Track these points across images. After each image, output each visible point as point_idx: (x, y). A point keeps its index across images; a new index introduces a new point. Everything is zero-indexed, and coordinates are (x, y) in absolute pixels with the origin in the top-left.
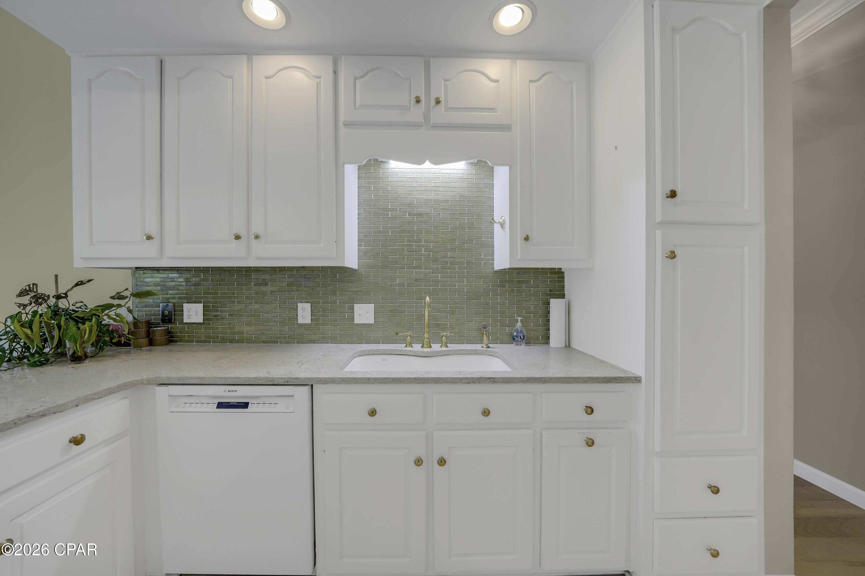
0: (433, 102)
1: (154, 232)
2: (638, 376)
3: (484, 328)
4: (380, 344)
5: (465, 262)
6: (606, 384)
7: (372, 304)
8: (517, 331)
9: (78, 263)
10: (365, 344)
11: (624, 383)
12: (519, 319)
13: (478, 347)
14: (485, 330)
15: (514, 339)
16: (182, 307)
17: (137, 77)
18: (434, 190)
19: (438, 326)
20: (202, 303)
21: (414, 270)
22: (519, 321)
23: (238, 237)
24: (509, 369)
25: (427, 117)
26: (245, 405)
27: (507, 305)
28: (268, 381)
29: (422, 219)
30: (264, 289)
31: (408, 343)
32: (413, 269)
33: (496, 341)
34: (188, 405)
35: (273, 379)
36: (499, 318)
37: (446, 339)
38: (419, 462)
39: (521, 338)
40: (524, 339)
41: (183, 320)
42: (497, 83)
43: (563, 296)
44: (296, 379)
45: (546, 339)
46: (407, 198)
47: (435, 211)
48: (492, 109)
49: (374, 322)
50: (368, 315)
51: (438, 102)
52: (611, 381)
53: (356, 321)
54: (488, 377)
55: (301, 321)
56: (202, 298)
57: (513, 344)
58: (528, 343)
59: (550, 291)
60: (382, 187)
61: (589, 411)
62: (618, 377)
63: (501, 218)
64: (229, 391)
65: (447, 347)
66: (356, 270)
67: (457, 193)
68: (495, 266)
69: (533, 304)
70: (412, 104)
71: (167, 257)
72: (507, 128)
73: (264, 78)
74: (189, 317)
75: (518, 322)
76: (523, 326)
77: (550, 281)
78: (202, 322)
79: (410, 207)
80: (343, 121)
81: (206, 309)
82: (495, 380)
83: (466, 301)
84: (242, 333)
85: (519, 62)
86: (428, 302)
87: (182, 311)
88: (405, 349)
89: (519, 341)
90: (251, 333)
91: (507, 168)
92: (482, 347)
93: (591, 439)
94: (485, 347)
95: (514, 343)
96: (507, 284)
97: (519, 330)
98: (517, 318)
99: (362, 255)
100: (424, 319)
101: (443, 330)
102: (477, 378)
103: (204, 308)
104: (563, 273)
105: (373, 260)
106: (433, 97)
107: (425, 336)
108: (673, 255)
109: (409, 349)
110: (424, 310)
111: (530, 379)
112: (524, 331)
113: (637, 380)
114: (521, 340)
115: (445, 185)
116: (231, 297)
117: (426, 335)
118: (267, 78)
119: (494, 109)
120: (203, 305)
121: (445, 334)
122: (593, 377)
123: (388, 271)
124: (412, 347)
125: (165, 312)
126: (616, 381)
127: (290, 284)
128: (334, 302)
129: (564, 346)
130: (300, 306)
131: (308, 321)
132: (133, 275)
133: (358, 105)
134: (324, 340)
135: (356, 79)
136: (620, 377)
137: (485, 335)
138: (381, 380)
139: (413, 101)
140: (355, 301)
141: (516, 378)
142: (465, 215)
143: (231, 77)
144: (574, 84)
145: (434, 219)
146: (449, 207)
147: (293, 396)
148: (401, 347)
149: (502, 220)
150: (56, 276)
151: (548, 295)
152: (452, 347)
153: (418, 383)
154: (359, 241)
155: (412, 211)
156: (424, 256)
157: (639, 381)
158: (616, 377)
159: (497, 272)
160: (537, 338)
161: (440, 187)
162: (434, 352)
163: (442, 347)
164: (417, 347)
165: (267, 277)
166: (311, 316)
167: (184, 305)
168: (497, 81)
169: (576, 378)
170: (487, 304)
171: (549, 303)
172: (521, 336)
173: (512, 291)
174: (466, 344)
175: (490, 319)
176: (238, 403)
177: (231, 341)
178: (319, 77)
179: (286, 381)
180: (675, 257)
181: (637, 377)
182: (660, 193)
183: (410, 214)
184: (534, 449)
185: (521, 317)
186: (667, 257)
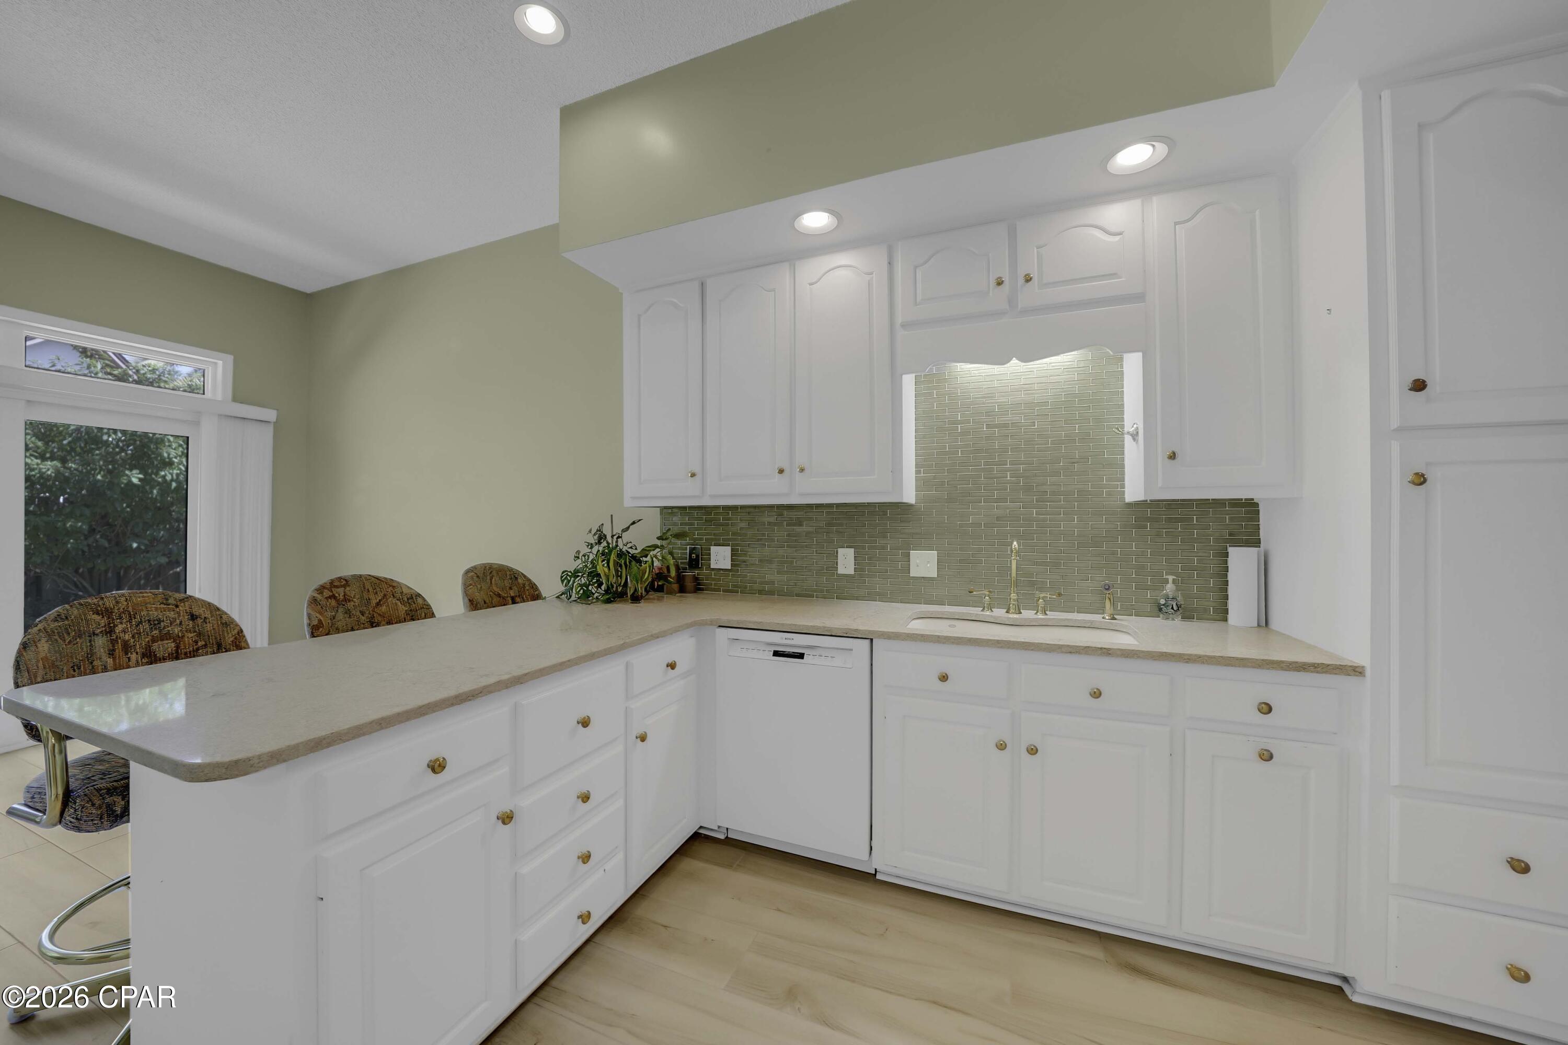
0: (1021, 280)
1: (697, 469)
2: (1359, 665)
3: (1106, 589)
4: (945, 605)
5: (1076, 490)
6: (1296, 673)
7: (934, 550)
8: (1167, 598)
9: (628, 503)
10: (924, 604)
11: (1330, 674)
12: (1171, 578)
13: (1097, 618)
14: (1108, 592)
15: (1160, 610)
16: (710, 550)
17: (681, 305)
18: (1024, 389)
19: (1032, 584)
20: (729, 546)
21: (995, 504)
22: (1170, 581)
23: (781, 471)
24: (1136, 643)
25: (1012, 301)
26: (801, 656)
27: (1149, 555)
28: (826, 631)
29: (1006, 431)
30: (798, 529)
31: (985, 605)
32: (993, 503)
33: (1129, 611)
34: (745, 650)
35: (830, 629)
36: (1134, 576)
37: (1044, 603)
38: (1002, 746)
39: (1172, 608)
40: (1178, 609)
41: (710, 565)
42: (1121, 236)
43: (1256, 543)
44: (856, 630)
45: (1222, 614)
46: (983, 404)
47: (1026, 420)
48: (1113, 275)
49: (938, 575)
50: (928, 565)
51: (1028, 279)
52: (1305, 668)
53: (913, 574)
54: (1100, 646)
55: (841, 570)
56: (729, 540)
57: (1159, 617)
58: (1188, 617)
59: (1230, 535)
60: (949, 392)
61: (1265, 708)
62: (1318, 664)
63: (1133, 427)
64: (786, 639)
65: (1046, 614)
66: (912, 505)
67: (1061, 390)
68: (1126, 496)
69: (1195, 555)
70: (991, 286)
71: (710, 496)
72: (1140, 297)
73: (808, 285)
74: (717, 561)
75: (1168, 583)
76: (1177, 590)
77: (1231, 519)
78: (730, 568)
79: (989, 416)
80: (900, 323)
81: (734, 554)
82: (1110, 652)
83: (1078, 549)
84: (773, 583)
85: (1155, 200)
86: (1015, 548)
87: (709, 554)
88: (982, 613)
89: (1170, 613)
90: (782, 583)
91: (1140, 354)
92: (1103, 618)
93: (1268, 751)
94: (1107, 618)
95: (1161, 615)
96: (1149, 523)
97: (1171, 596)
98: (1167, 577)
99: (921, 484)
100: (1010, 574)
101: (1041, 590)
102: (1082, 646)
103: (732, 551)
104: (1257, 505)
105: (935, 491)
106: (1021, 274)
107: (1012, 597)
108: (1421, 479)
109: (988, 613)
110: (1011, 561)
111: (1164, 654)
112: (1179, 599)
113: (1357, 671)
114: (1173, 611)
115: (1043, 380)
116: (761, 539)
117: (1014, 596)
118: (811, 284)
119: (1115, 274)
120: (732, 548)
121: (1042, 595)
122: (1274, 661)
123: (957, 506)
124: (992, 611)
125: (693, 555)
126: (1316, 669)
127: (829, 524)
128: (884, 548)
129: (1257, 626)
130: (841, 551)
131: (850, 570)
132: (661, 513)
133: (919, 298)
134: (871, 596)
135: (916, 267)
136: (1323, 664)
137: (1107, 602)
138: (955, 640)
139: (993, 283)
140: (912, 546)
141: (1143, 652)
142: (1074, 422)
143: (774, 290)
144: (1257, 212)
145: (1025, 430)
146: (1048, 412)
147: (851, 650)
148: (975, 611)
149: (1133, 428)
150: (612, 516)
151: (1227, 541)
152: (1051, 615)
153: (1001, 647)
154: (917, 466)
155: (991, 421)
156: (1011, 483)
157: (1360, 673)
158: (1315, 664)
159: (1130, 505)
160: (1206, 610)
161: (1035, 384)
162: (1025, 619)
163: (1038, 614)
164: (999, 613)
165: (800, 514)
166: (855, 565)
167: (712, 547)
168: (1120, 234)
169: (1242, 659)
170: (1114, 553)
171: (1227, 555)
172: (1172, 605)
173: (1159, 535)
174: (1078, 613)
175: (1119, 577)
176: (793, 653)
177: (761, 592)
178: (872, 273)
179: (844, 632)
180: (1425, 481)
181: (1356, 667)
182: (1397, 383)
183: (988, 426)
184: (1171, 754)
185: (1175, 576)
186: (1409, 482)
